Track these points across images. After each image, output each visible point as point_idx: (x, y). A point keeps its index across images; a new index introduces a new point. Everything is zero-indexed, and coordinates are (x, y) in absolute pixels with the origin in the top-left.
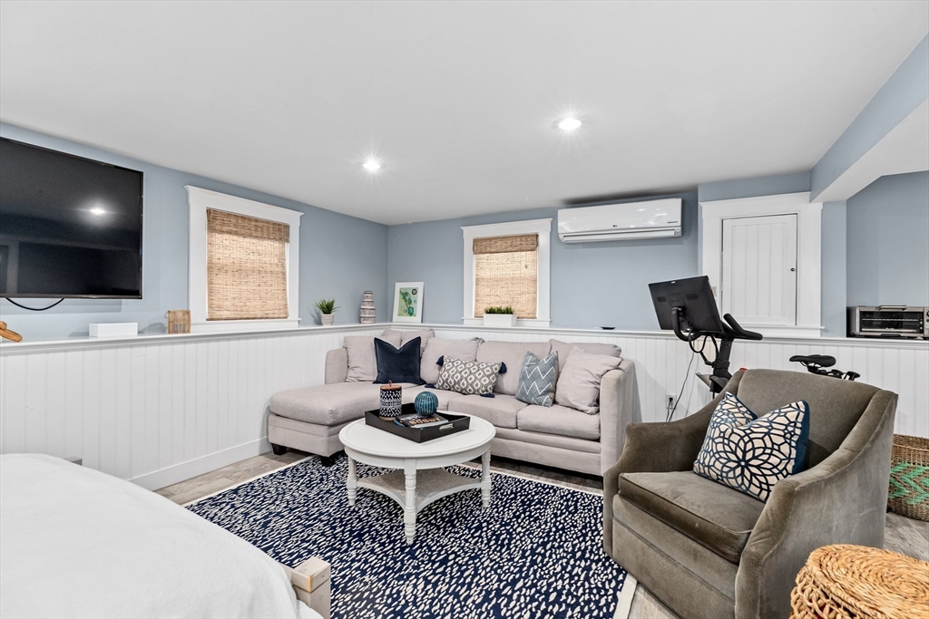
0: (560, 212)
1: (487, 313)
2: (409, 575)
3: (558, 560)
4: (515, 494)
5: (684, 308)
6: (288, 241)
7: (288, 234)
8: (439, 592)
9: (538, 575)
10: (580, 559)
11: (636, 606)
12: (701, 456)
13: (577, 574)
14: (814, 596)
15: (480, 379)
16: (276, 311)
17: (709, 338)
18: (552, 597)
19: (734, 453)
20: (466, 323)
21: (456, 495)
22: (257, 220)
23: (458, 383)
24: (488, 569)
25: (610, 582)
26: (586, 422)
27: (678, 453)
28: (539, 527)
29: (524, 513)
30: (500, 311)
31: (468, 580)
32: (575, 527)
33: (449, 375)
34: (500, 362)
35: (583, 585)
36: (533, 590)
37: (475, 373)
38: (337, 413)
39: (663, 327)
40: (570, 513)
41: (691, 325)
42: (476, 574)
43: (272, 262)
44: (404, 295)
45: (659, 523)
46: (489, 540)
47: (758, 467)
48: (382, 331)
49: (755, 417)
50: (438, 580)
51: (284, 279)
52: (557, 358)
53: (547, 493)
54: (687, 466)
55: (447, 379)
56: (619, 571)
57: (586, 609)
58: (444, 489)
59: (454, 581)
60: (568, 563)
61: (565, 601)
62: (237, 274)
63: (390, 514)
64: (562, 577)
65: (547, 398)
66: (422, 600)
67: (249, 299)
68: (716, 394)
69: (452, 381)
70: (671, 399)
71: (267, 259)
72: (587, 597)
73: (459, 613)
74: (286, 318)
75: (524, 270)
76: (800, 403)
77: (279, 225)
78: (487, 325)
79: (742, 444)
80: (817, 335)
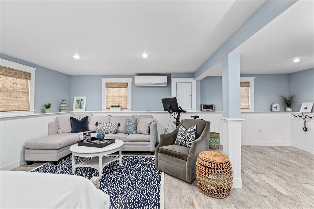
0: (135, 76)
1: (112, 107)
2: (104, 186)
3: (145, 173)
4: (128, 160)
5: (170, 105)
6: (30, 79)
7: (30, 77)
8: (115, 188)
9: (141, 177)
10: (150, 171)
11: (165, 178)
12: (176, 140)
13: (150, 175)
14: (200, 161)
15: (112, 128)
16: (24, 108)
17: (176, 113)
18: (146, 181)
19: (184, 138)
20: (103, 111)
21: (110, 164)
22: (16, 70)
23: (104, 130)
24: (127, 179)
25: (158, 174)
26: (146, 137)
27: (171, 140)
28: (137, 166)
29: (132, 164)
30: (116, 107)
31: (123, 183)
32: (147, 165)
33: (101, 128)
34: (118, 122)
35: (152, 176)
36: (141, 181)
37: (110, 126)
38: (61, 144)
39: (165, 110)
40: (144, 162)
41: (172, 109)
42: (124, 181)
43: (23, 88)
44: (78, 101)
45: (170, 156)
46: (125, 173)
47: (188, 140)
48: (71, 114)
49: (187, 130)
50: (114, 185)
51: (28, 95)
52: (136, 120)
53: (137, 158)
54: (173, 143)
55: (100, 129)
56: (160, 172)
57: (154, 181)
58: (108, 162)
59: (118, 184)
60: (147, 173)
61: (149, 181)
62: (6, 92)
63: (90, 173)
64: (147, 176)
65: (134, 132)
66: (111, 191)
67: (12, 103)
68: (177, 126)
69: (102, 130)
70: (165, 129)
71: (20, 86)
72: (154, 178)
73: (123, 190)
74: (29, 110)
75: (123, 94)
76: (195, 125)
77: (26, 73)
78: (111, 111)
79: (185, 136)
80: (195, 111)
